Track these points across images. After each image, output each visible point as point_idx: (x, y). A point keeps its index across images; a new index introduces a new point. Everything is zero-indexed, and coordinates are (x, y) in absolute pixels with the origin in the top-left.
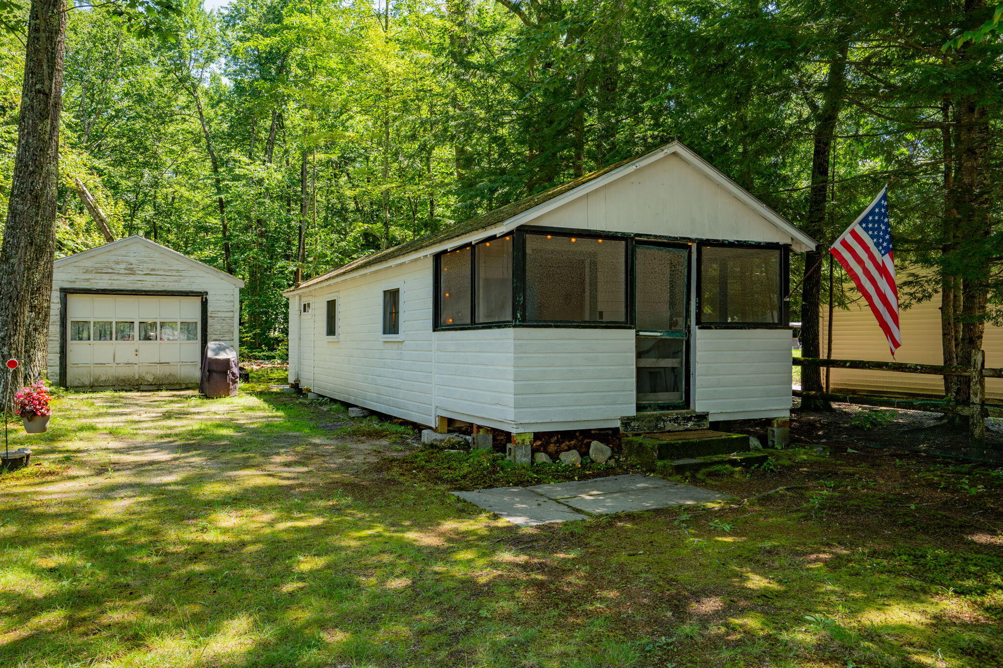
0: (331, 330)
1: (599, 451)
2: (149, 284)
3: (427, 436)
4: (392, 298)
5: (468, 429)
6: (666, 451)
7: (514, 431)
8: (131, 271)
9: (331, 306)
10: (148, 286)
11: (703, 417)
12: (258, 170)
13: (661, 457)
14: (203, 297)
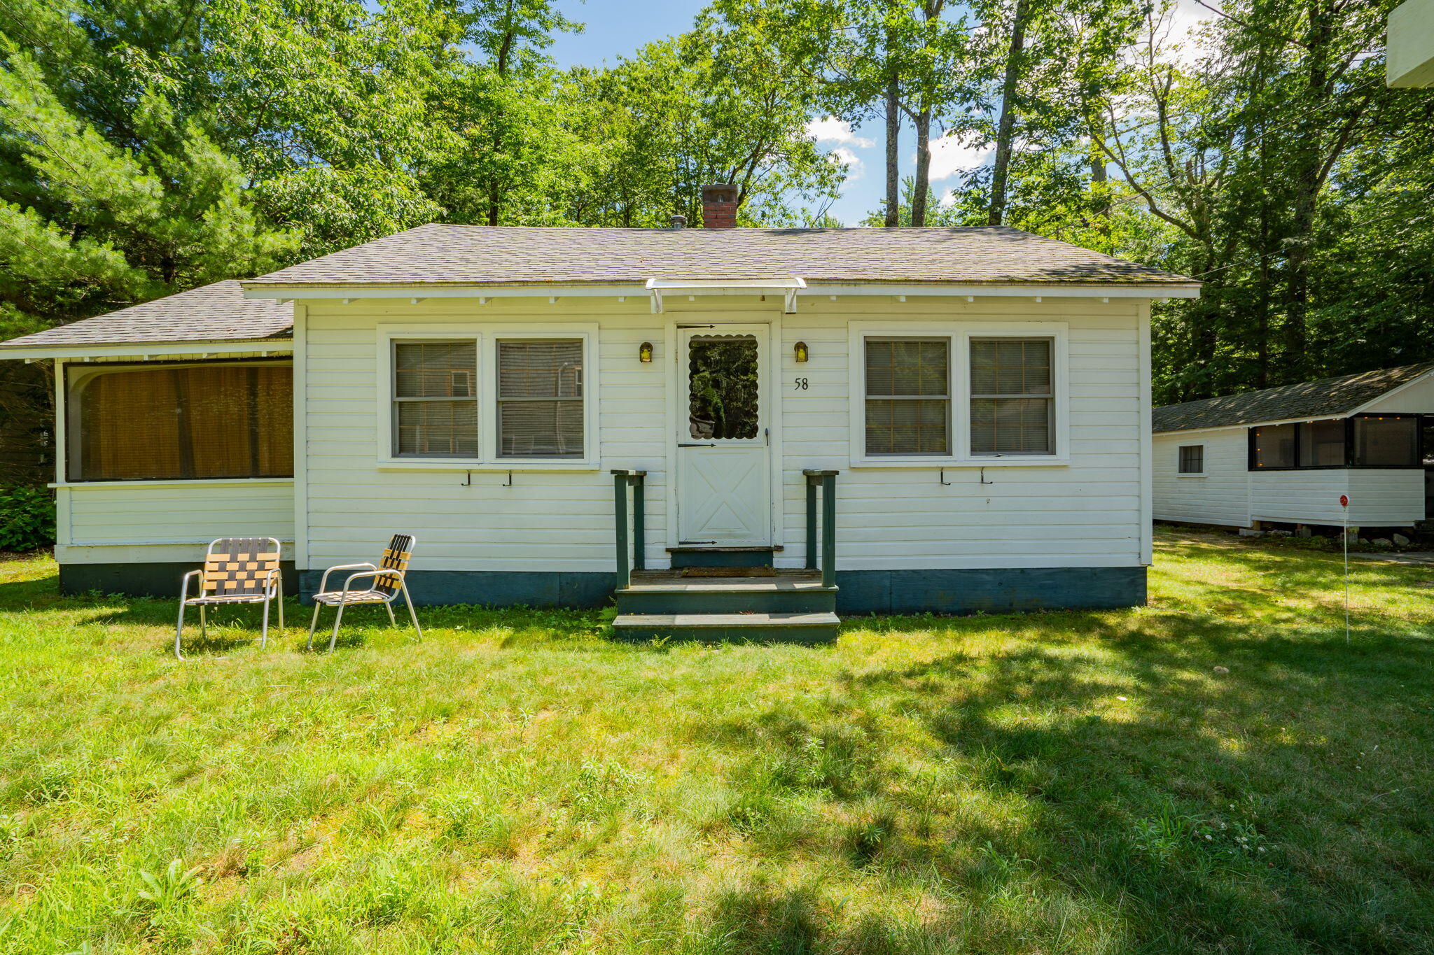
3: (1244, 532)
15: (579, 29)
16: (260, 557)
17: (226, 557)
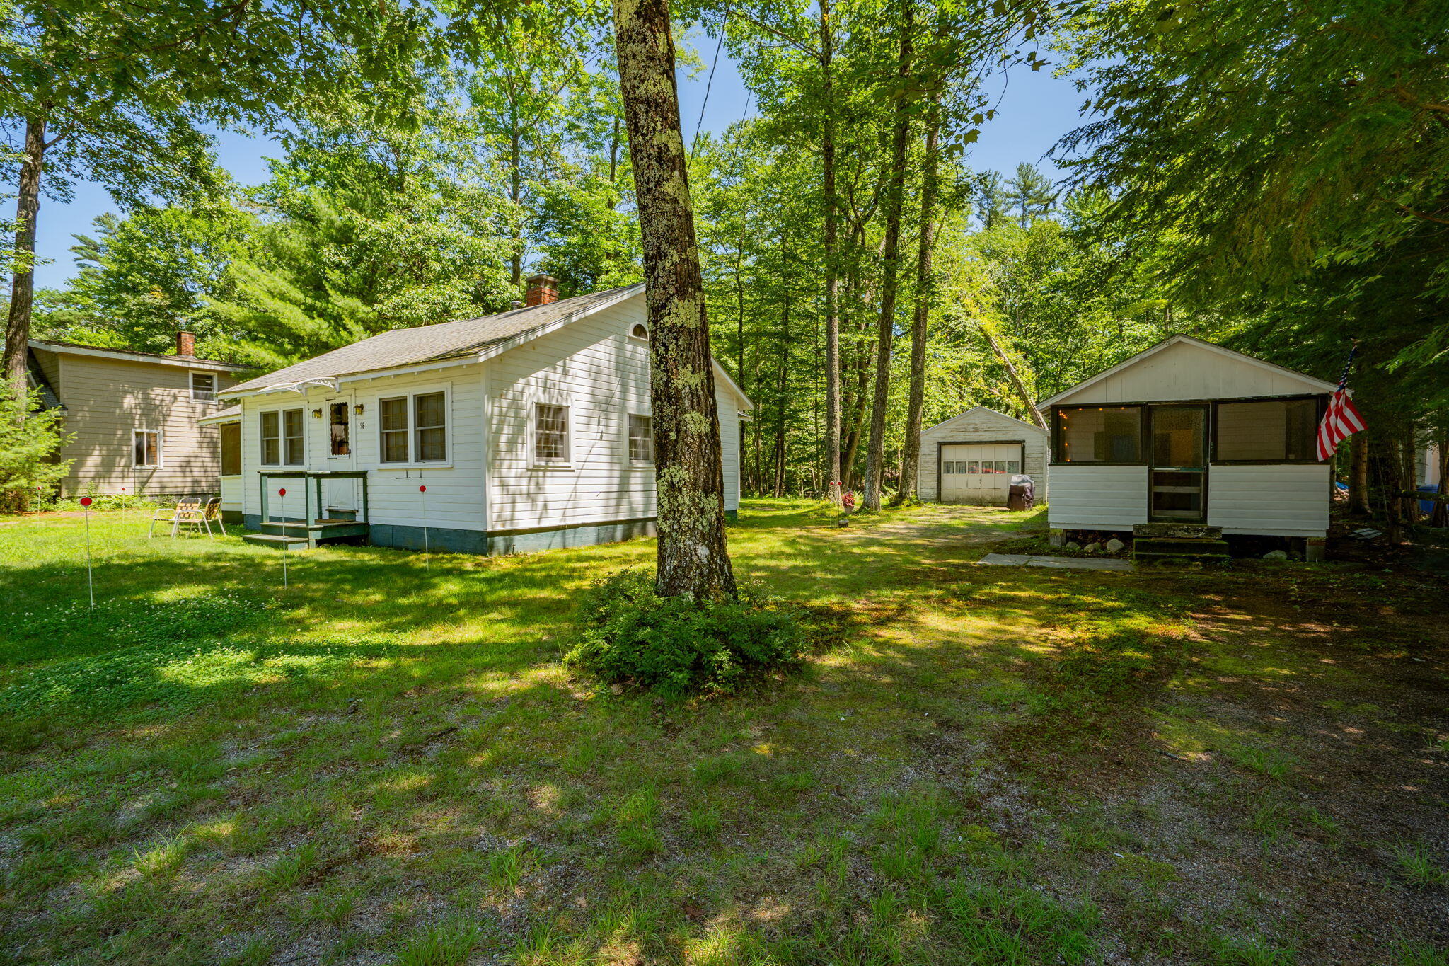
1: (1114, 544)
7: (1050, 527)
8: (976, 429)
10: (987, 438)
11: (1216, 530)
14: (1022, 443)
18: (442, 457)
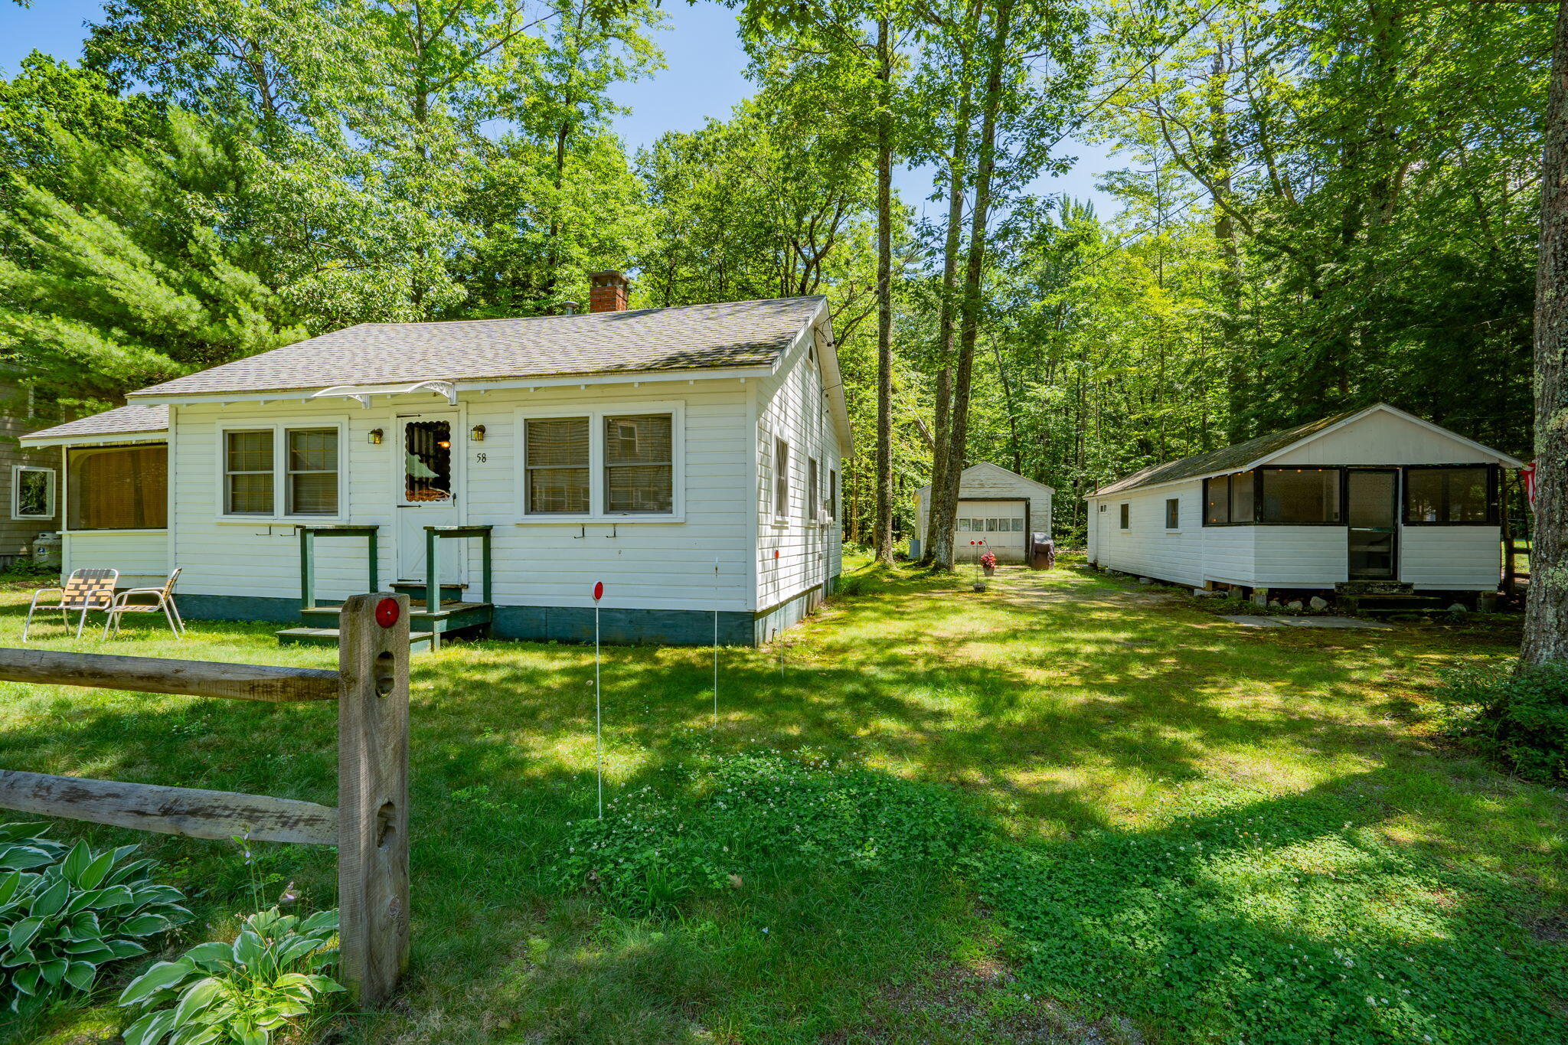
0: (1125, 523)
1: (1317, 603)
2: (993, 493)
3: (1197, 592)
4: (1173, 505)
5: (1226, 587)
6: (1364, 603)
7: (1254, 586)
8: (982, 486)
9: (1125, 509)
10: (992, 495)
11: (1408, 586)
12: (1044, 392)
13: (1360, 607)
14: (1026, 501)
15: (627, 113)
16: (103, 581)
17: (81, 581)
18: (665, 506)
